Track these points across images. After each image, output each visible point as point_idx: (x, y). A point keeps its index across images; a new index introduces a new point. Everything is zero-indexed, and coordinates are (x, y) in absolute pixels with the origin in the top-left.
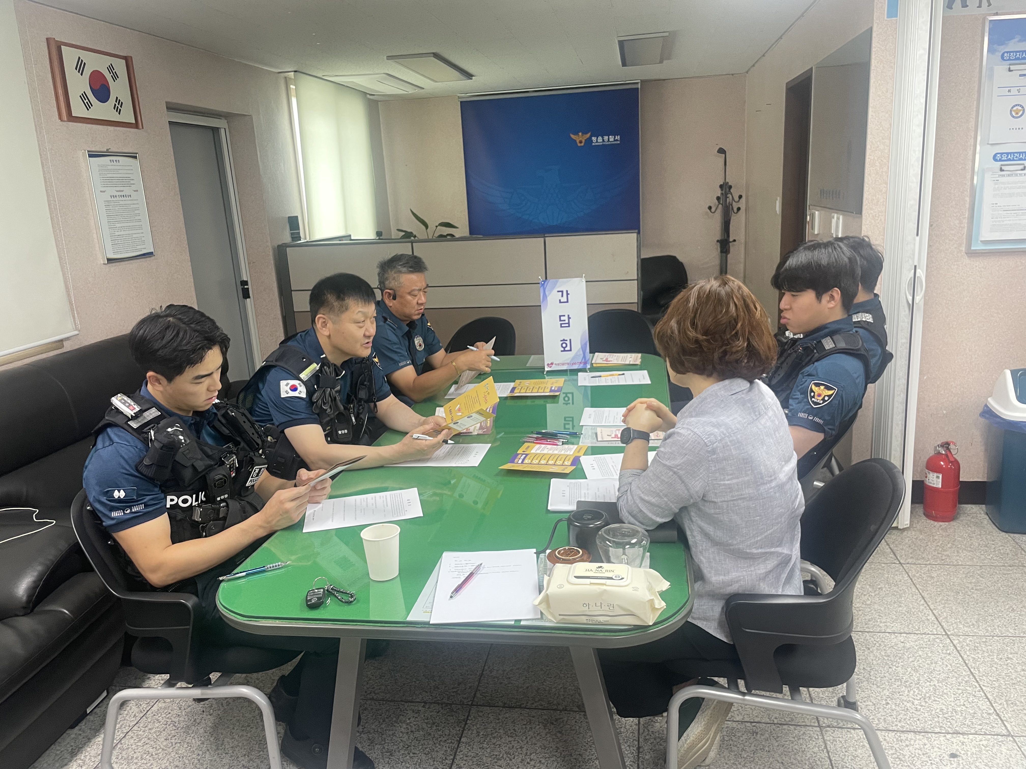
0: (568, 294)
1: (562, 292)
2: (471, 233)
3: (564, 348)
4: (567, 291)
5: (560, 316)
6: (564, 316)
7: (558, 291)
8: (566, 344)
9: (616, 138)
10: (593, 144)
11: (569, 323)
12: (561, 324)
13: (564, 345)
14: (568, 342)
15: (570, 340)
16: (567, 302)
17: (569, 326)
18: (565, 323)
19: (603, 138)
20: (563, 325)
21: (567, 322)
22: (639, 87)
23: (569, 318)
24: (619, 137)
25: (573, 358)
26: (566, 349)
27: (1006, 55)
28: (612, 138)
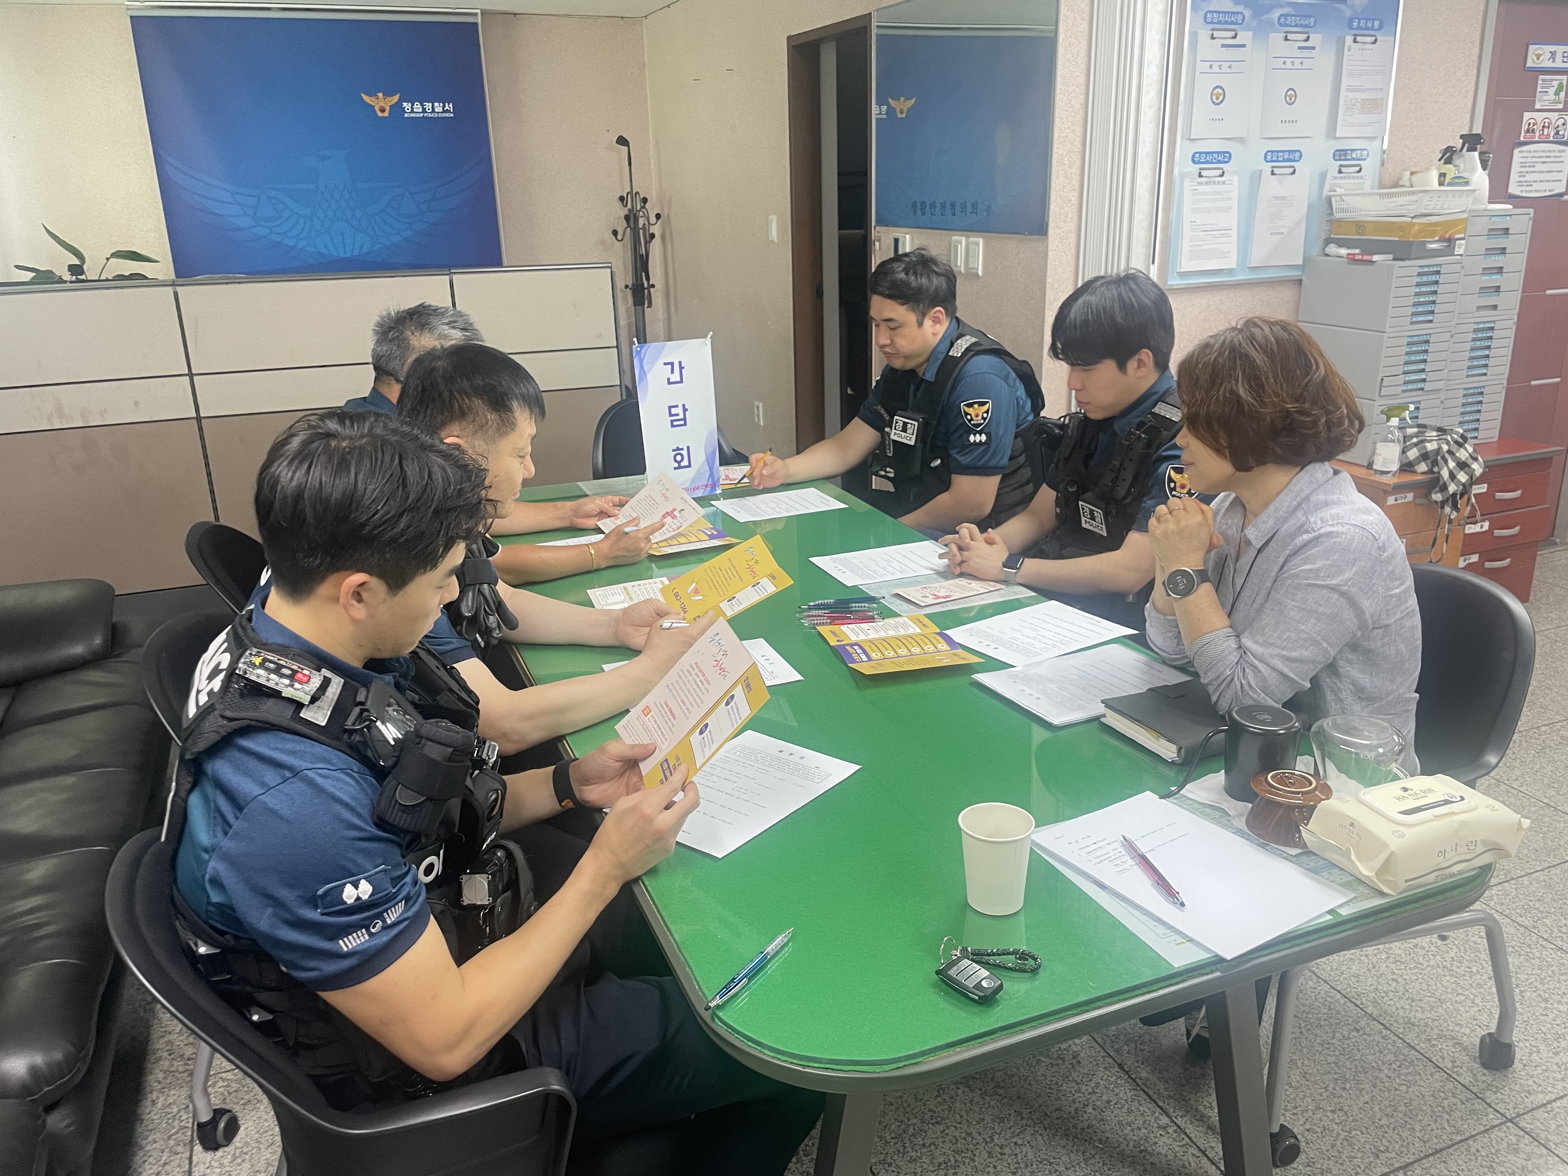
0: (681, 368)
1: (672, 364)
2: (178, 275)
3: (679, 462)
4: (680, 363)
5: (670, 408)
6: (677, 406)
7: (665, 364)
8: (682, 455)
9: (447, 107)
10: (406, 115)
11: (684, 419)
12: (672, 421)
13: (679, 458)
14: (685, 453)
15: (688, 448)
16: (681, 382)
17: (685, 424)
18: (678, 421)
19: (422, 105)
20: (675, 423)
21: (681, 416)
22: (480, 22)
23: (685, 410)
24: (451, 105)
25: (694, 479)
26: (682, 464)
27: (1209, 15)
28: (438, 107)
